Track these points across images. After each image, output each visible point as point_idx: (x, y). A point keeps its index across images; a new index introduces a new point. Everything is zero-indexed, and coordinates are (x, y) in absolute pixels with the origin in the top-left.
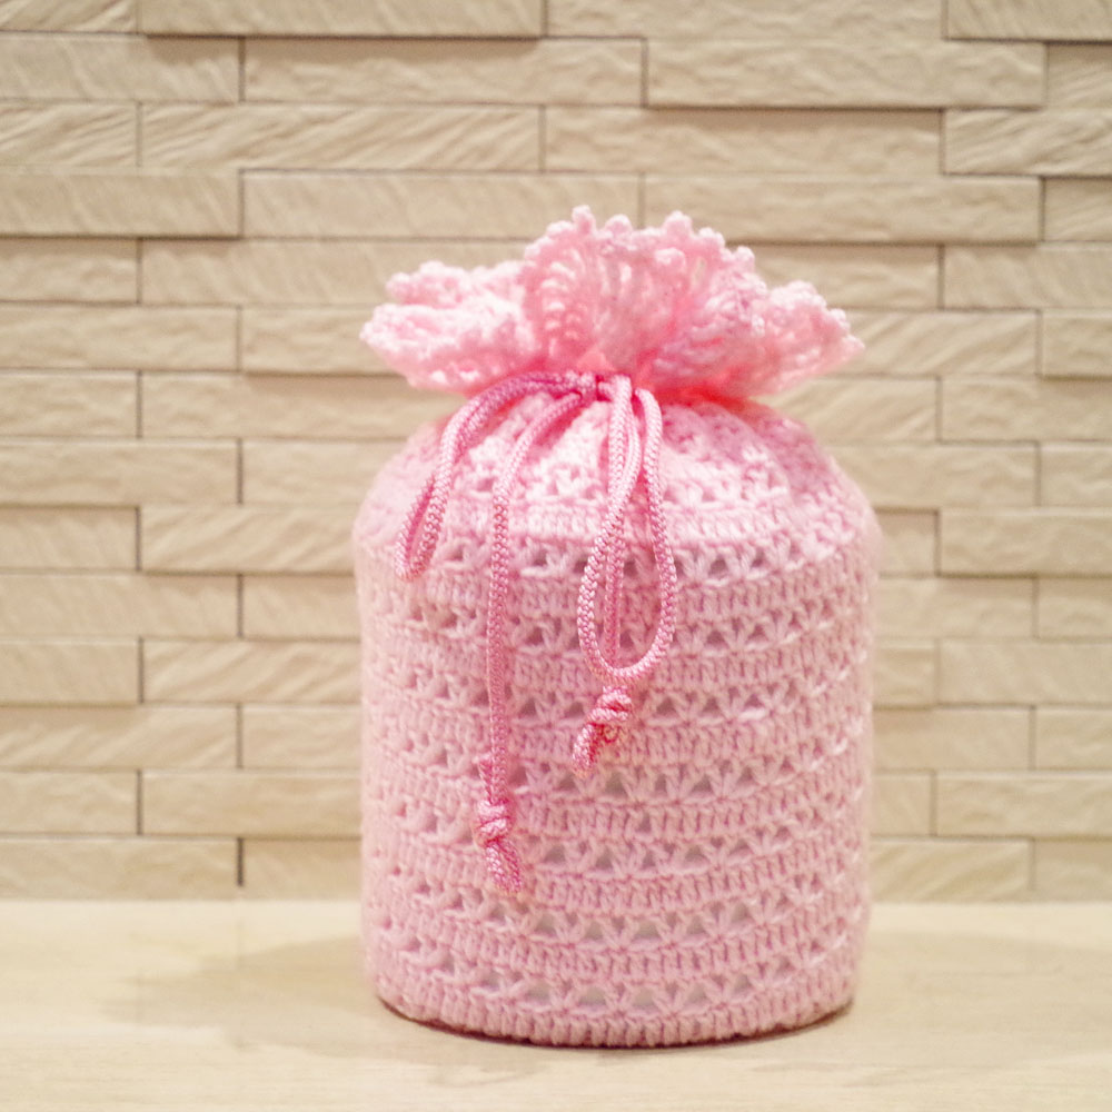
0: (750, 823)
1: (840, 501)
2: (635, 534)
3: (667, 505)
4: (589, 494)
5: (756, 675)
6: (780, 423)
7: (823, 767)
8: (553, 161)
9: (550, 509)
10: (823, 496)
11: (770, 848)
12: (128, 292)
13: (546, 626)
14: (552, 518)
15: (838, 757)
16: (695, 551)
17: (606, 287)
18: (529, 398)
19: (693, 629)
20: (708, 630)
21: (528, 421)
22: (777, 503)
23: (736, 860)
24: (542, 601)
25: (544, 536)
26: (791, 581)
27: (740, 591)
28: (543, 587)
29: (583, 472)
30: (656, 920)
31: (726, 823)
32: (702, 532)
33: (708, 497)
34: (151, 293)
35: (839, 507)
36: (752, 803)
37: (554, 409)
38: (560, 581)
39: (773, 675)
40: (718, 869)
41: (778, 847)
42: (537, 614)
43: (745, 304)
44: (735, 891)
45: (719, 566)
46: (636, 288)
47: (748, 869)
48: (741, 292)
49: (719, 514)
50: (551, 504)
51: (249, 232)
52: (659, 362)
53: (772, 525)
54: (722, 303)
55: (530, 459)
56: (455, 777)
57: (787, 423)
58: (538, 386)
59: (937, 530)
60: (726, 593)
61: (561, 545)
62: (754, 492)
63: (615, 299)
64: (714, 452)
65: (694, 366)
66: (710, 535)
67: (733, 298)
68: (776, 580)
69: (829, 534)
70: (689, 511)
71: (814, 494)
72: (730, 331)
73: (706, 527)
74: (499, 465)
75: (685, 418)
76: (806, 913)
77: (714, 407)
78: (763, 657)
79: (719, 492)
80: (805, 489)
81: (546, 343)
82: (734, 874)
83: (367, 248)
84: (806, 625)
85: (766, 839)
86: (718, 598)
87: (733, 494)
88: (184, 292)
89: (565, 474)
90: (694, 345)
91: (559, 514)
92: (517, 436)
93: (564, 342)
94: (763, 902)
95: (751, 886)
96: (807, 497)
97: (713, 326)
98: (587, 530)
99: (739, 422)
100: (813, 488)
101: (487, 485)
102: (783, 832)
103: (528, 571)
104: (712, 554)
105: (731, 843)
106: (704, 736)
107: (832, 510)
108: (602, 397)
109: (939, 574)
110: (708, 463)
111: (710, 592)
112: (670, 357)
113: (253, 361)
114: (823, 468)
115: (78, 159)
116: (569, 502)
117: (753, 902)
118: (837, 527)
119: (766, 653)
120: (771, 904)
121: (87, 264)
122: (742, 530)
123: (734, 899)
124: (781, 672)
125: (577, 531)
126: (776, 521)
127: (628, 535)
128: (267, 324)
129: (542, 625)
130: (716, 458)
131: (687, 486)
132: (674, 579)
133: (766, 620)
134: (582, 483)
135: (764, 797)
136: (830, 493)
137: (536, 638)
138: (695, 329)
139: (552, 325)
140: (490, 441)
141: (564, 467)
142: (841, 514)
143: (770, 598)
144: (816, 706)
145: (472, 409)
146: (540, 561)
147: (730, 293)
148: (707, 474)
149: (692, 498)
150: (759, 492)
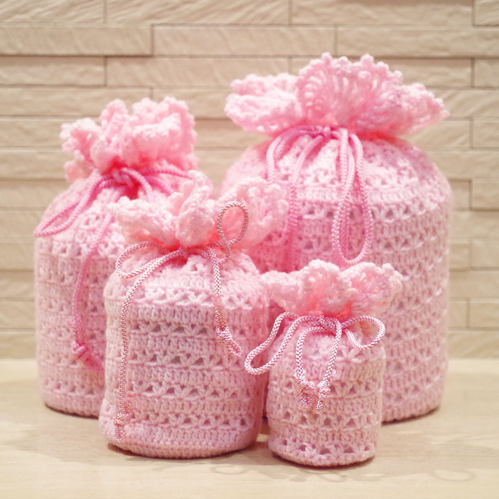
0: (402, 326)
1: (439, 183)
2: (353, 200)
3: (367, 187)
4: (332, 182)
5: (405, 261)
6: (412, 148)
7: (432, 301)
9: (316, 189)
10: (431, 180)
11: (410, 337)
12: (100, 81)
13: (314, 241)
15: (438, 297)
16: (380, 207)
17: (337, 88)
19: (379, 241)
20: (385, 242)
21: (302, 148)
23: (396, 343)
24: (313, 230)
25: (314, 201)
26: (420, 219)
27: (399, 224)
28: (313, 223)
29: (329, 172)
31: (392, 326)
32: (382, 198)
33: (384, 183)
34: (111, 82)
36: (403, 318)
38: (321, 221)
41: (413, 337)
42: (310, 235)
43: (399, 96)
44: (396, 356)
45: (390, 214)
46: (350, 89)
47: (401, 347)
48: (397, 91)
50: (316, 186)
51: (156, 53)
52: (359, 122)
53: (412, 195)
54: (388, 96)
55: (305, 166)
57: (415, 148)
58: (304, 132)
59: (470, 189)
60: (393, 226)
61: (321, 205)
63: (341, 94)
66: (386, 200)
67: (393, 94)
68: (414, 219)
69: (435, 199)
70: (376, 190)
71: (428, 180)
72: (391, 108)
73: (384, 196)
74: (291, 168)
75: (371, 146)
76: (425, 366)
77: (384, 142)
78: (408, 253)
79: (388, 180)
81: (307, 112)
82: (395, 349)
83: (210, 60)
84: (426, 239)
85: (409, 333)
86: (390, 228)
87: (394, 181)
88: (126, 81)
89: (321, 173)
90: (376, 114)
91: (320, 191)
92: (298, 155)
94: (407, 361)
95: (402, 354)
96: (425, 181)
97: (384, 106)
98: (332, 198)
99: (394, 148)
102: (416, 330)
103: (307, 217)
104: (387, 208)
105: (394, 336)
107: (435, 187)
108: (333, 137)
109: (471, 209)
110: (382, 167)
111: (386, 225)
112: (364, 120)
114: (431, 168)
116: (324, 186)
117: (403, 361)
118: (438, 195)
120: (410, 362)
121: (82, 68)
122: (399, 197)
123: (395, 360)
124: (415, 260)
125: (328, 198)
126: (413, 192)
127: (351, 200)
129: (312, 240)
131: (375, 178)
132: (371, 220)
133: (409, 237)
134: (329, 177)
135: (408, 315)
136: (434, 179)
138: (376, 107)
139: (309, 104)
140: (286, 158)
141: (321, 170)
142: (439, 189)
143: (411, 227)
144: (430, 274)
145: (278, 143)
146: (311, 212)
147: (392, 91)
148: (383, 172)
149: (377, 183)
150: (406, 180)
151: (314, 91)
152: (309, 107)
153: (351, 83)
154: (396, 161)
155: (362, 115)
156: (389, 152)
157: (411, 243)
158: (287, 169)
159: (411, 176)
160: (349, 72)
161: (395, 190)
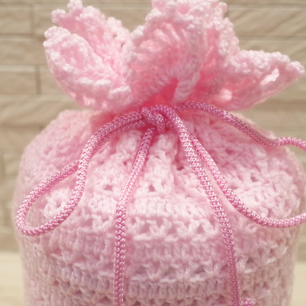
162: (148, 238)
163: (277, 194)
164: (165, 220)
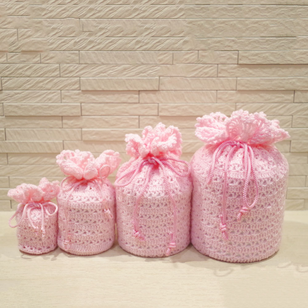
0: (267, 225)
1: (284, 165)
4: (241, 170)
5: (270, 200)
6: (273, 150)
7: (279, 213)
8: (220, 75)
9: (234, 173)
10: (281, 164)
11: (270, 228)
12: (137, 101)
13: (233, 194)
14: (235, 174)
15: (282, 210)
16: (261, 181)
17: (244, 128)
18: (227, 147)
20: (262, 194)
21: (228, 152)
22: (275, 169)
24: (232, 189)
26: (277, 183)
27: (268, 187)
28: (233, 187)
29: (240, 165)
30: (250, 243)
32: (262, 176)
33: (262, 168)
35: (284, 166)
36: (268, 222)
37: (232, 149)
38: (236, 186)
39: (273, 200)
40: (261, 233)
42: (232, 192)
43: (270, 131)
44: (264, 237)
45: (265, 182)
47: (267, 233)
48: (269, 129)
49: (265, 172)
50: (235, 172)
51: (160, 89)
52: (252, 140)
54: (265, 131)
56: (214, 217)
57: (275, 150)
58: (228, 144)
61: (237, 180)
62: (270, 166)
63: (245, 130)
64: (263, 159)
65: (259, 142)
67: (268, 130)
68: (274, 183)
69: (283, 172)
70: (259, 172)
71: (280, 164)
72: (266, 136)
73: (263, 176)
74: (224, 162)
77: (262, 148)
78: (271, 197)
79: (264, 168)
80: (278, 163)
81: (229, 135)
82: (264, 234)
84: (278, 190)
86: (264, 188)
88: (148, 101)
89: (236, 166)
90: (259, 138)
91: (236, 174)
92: (226, 156)
93: (232, 134)
94: (269, 238)
95: (267, 236)
96: (279, 165)
98: (241, 177)
99: (267, 151)
100: (280, 163)
101: (221, 166)
102: (272, 225)
103: (230, 184)
104: (263, 180)
106: (261, 212)
107: (283, 167)
108: (241, 147)
110: (262, 161)
111: (263, 188)
112: (254, 140)
113: (161, 114)
114: (281, 158)
115: (127, 75)
116: (238, 172)
117: (267, 238)
118: (284, 170)
119: (272, 196)
121: (129, 96)
124: (274, 199)
125: (240, 177)
128: (164, 107)
129: (232, 194)
130: (263, 160)
131: (259, 167)
133: (272, 191)
134: (240, 168)
135: (270, 220)
136: (282, 163)
137: (231, 195)
138: (260, 135)
140: (221, 157)
141: (236, 164)
142: (284, 167)
143: (273, 187)
144: (279, 203)
145: (218, 150)
148: (261, 163)
150: (271, 167)
151: (232, 126)
152: (230, 132)
153: (250, 126)
154: (267, 158)
155: (254, 138)
156: (264, 153)
157: (273, 193)
158: (222, 162)
159: (273, 164)
160: (249, 122)
161: (267, 172)
162: (233, 185)
163: (275, 173)
164: (238, 180)
